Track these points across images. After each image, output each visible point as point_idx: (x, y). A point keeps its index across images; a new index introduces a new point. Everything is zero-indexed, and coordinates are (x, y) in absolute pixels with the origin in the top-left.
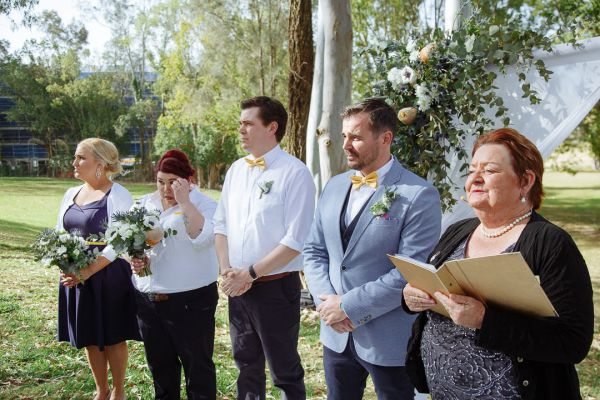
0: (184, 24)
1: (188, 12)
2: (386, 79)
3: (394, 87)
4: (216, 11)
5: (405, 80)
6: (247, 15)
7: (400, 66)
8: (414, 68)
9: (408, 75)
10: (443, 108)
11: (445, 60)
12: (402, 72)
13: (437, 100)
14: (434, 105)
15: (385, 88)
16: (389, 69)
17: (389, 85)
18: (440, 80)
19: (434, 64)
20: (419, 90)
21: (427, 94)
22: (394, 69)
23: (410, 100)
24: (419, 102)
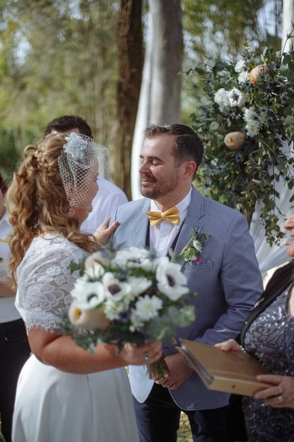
0: (10, 23)
1: (15, 10)
2: (213, 100)
3: (221, 109)
4: (44, 10)
5: (233, 104)
6: (77, 15)
7: (228, 87)
8: (243, 90)
9: (236, 97)
10: (273, 133)
11: (276, 84)
12: (230, 93)
13: (267, 125)
14: (263, 131)
15: (211, 110)
16: (216, 89)
17: (216, 106)
18: (270, 104)
19: (263, 87)
20: (248, 113)
21: (256, 118)
22: (221, 91)
23: (238, 124)
24: (247, 127)
